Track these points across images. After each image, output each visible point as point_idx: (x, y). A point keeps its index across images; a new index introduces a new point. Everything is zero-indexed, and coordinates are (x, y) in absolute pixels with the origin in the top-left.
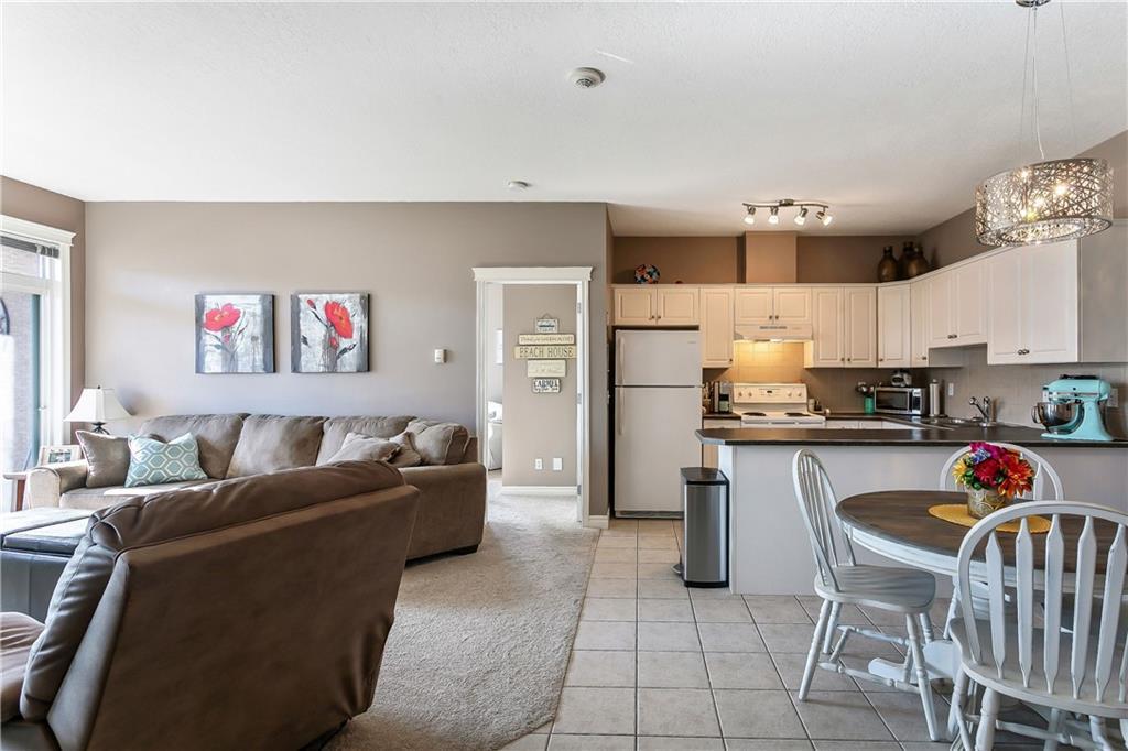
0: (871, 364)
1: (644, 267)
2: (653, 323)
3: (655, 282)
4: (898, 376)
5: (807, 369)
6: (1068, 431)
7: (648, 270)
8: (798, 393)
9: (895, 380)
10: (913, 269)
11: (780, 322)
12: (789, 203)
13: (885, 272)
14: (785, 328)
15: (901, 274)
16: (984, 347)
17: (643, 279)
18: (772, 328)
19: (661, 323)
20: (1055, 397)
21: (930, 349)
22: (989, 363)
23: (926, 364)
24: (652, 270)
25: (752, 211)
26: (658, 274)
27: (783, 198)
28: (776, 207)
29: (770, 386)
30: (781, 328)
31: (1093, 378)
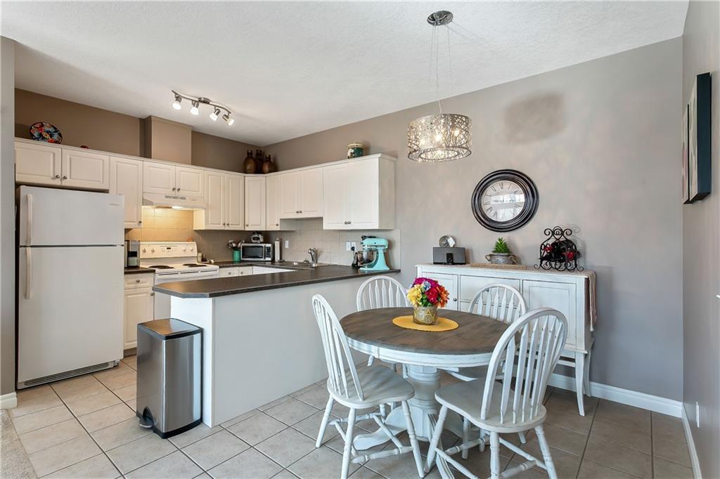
0: (240, 228)
1: (42, 125)
2: (57, 182)
3: (56, 142)
4: (256, 236)
5: (195, 231)
6: (372, 266)
7: (47, 129)
8: (190, 249)
9: (254, 239)
10: (266, 168)
11: (181, 194)
12: (206, 102)
13: (248, 167)
14: (185, 199)
15: (259, 170)
16: (321, 219)
17: (41, 137)
18: (174, 198)
19: (65, 183)
20: (366, 247)
21: (281, 220)
22: (324, 228)
23: (278, 228)
24: (52, 130)
25: (178, 98)
26: (60, 135)
27: (203, 96)
28: (196, 101)
29: (169, 244)
30: (181, 198)
31: (374, 237)
